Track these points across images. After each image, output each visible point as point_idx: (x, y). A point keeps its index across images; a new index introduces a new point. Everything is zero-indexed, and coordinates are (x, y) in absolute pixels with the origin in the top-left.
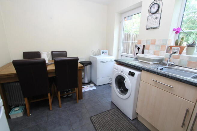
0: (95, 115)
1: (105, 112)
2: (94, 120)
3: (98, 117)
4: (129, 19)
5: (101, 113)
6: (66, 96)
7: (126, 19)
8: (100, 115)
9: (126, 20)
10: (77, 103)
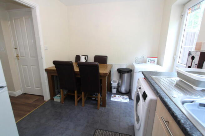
0: (102, 130)
1: (115, 132)
2: (97, 133)
3: (104, 134)
4: (195, 10)
5: (110, 131)
6: (94, 98)
7: (190, 11)
8: (107, 133)
9: (189, 13)
10: (97, 108)
